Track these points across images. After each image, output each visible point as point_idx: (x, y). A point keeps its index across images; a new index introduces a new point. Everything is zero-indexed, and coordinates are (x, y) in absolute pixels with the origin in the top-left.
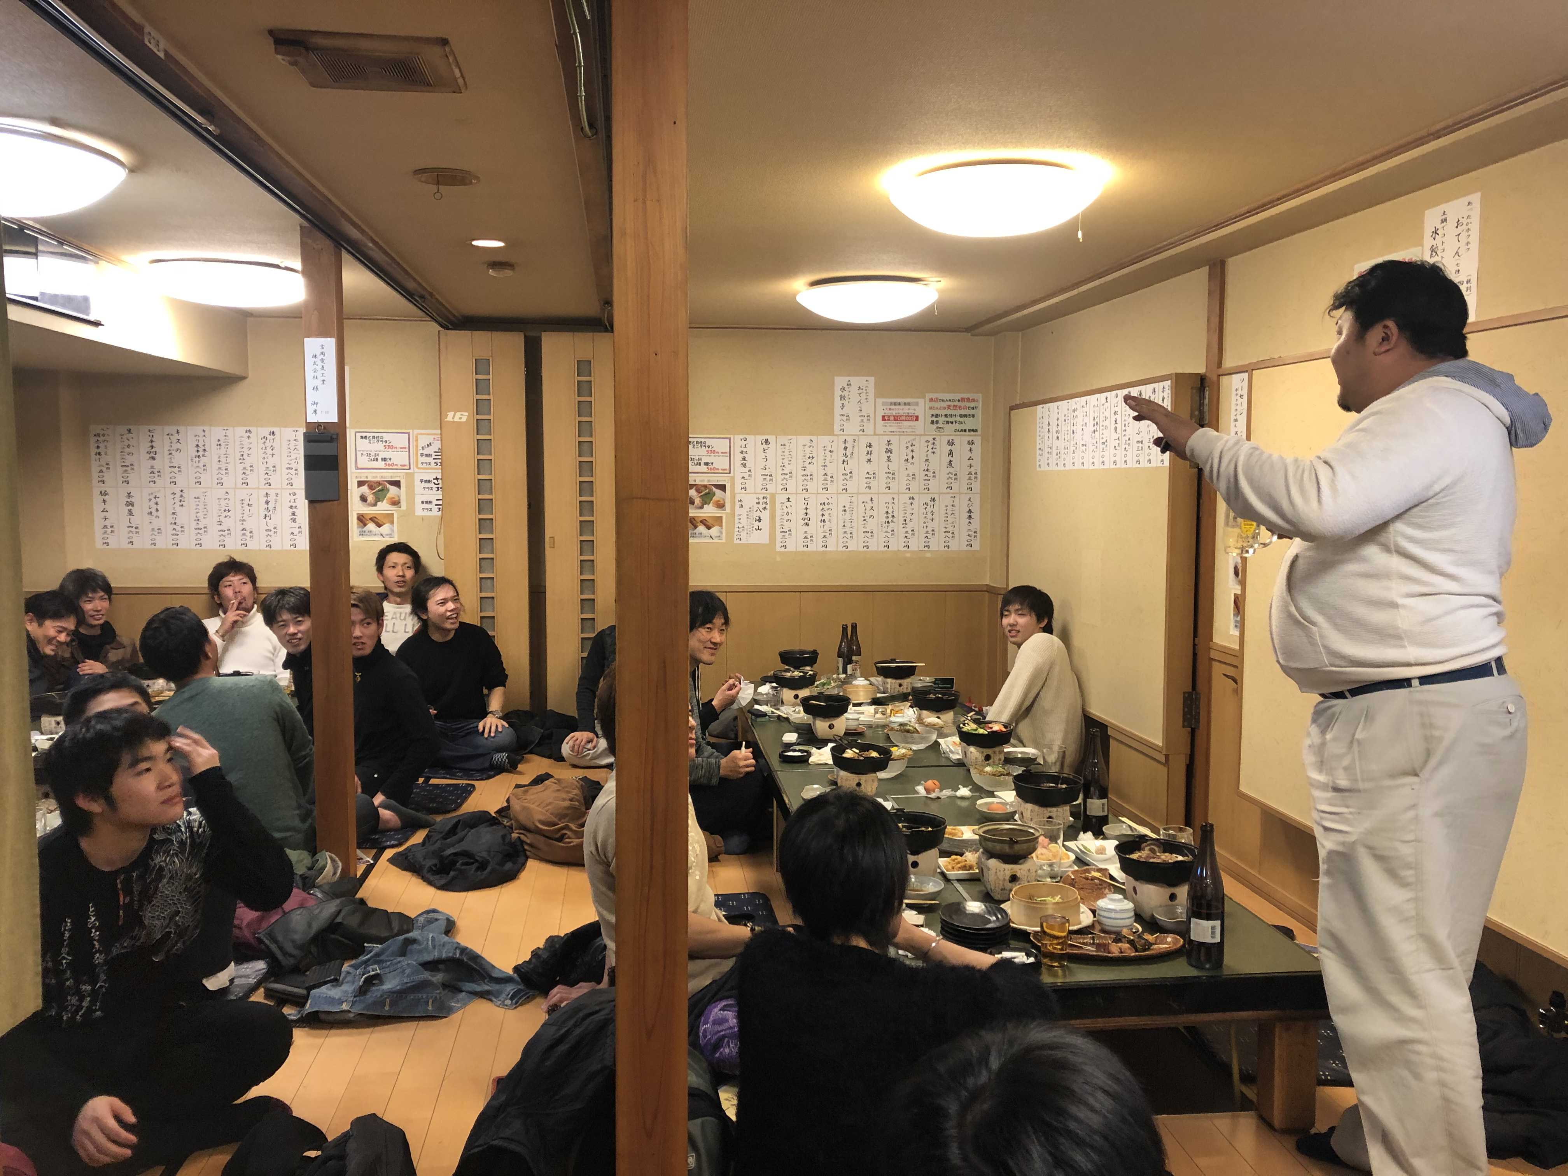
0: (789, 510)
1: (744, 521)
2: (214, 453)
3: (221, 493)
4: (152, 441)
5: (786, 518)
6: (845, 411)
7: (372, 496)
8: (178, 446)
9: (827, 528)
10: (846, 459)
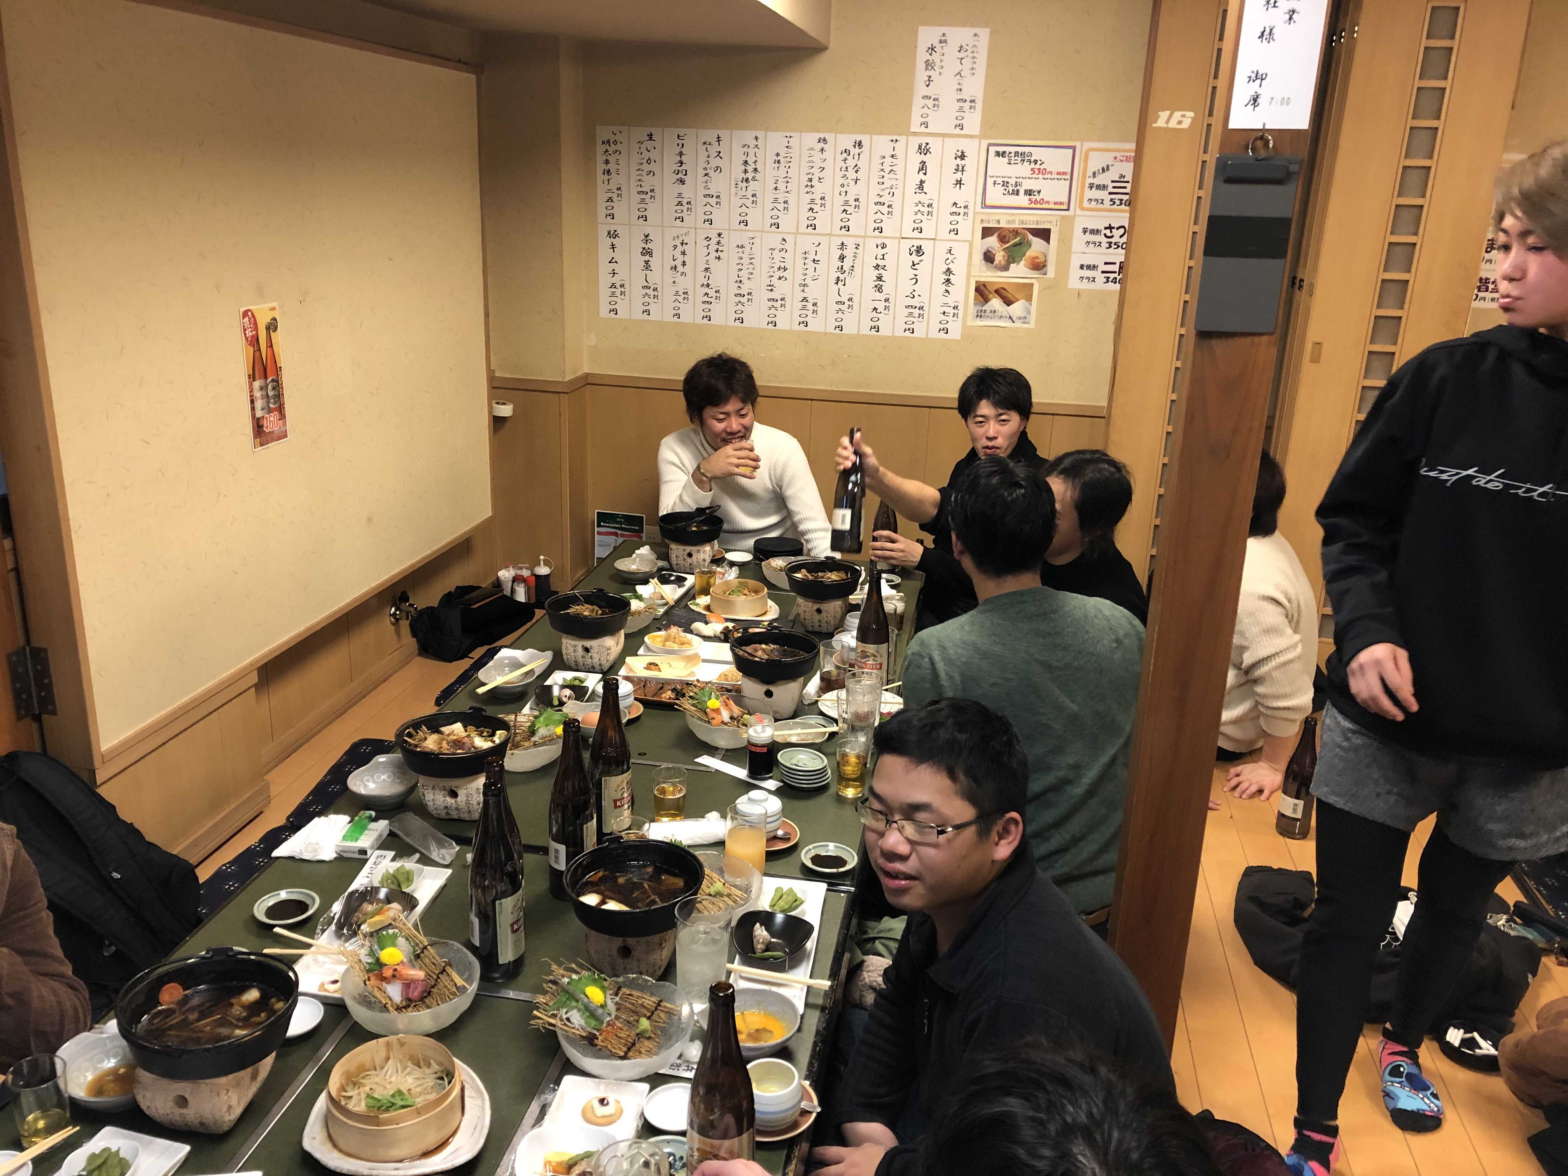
2: (769, 173)
3: (774, 240)
4: (681, 154)
7: (1002, 253)
8: (717, 162)
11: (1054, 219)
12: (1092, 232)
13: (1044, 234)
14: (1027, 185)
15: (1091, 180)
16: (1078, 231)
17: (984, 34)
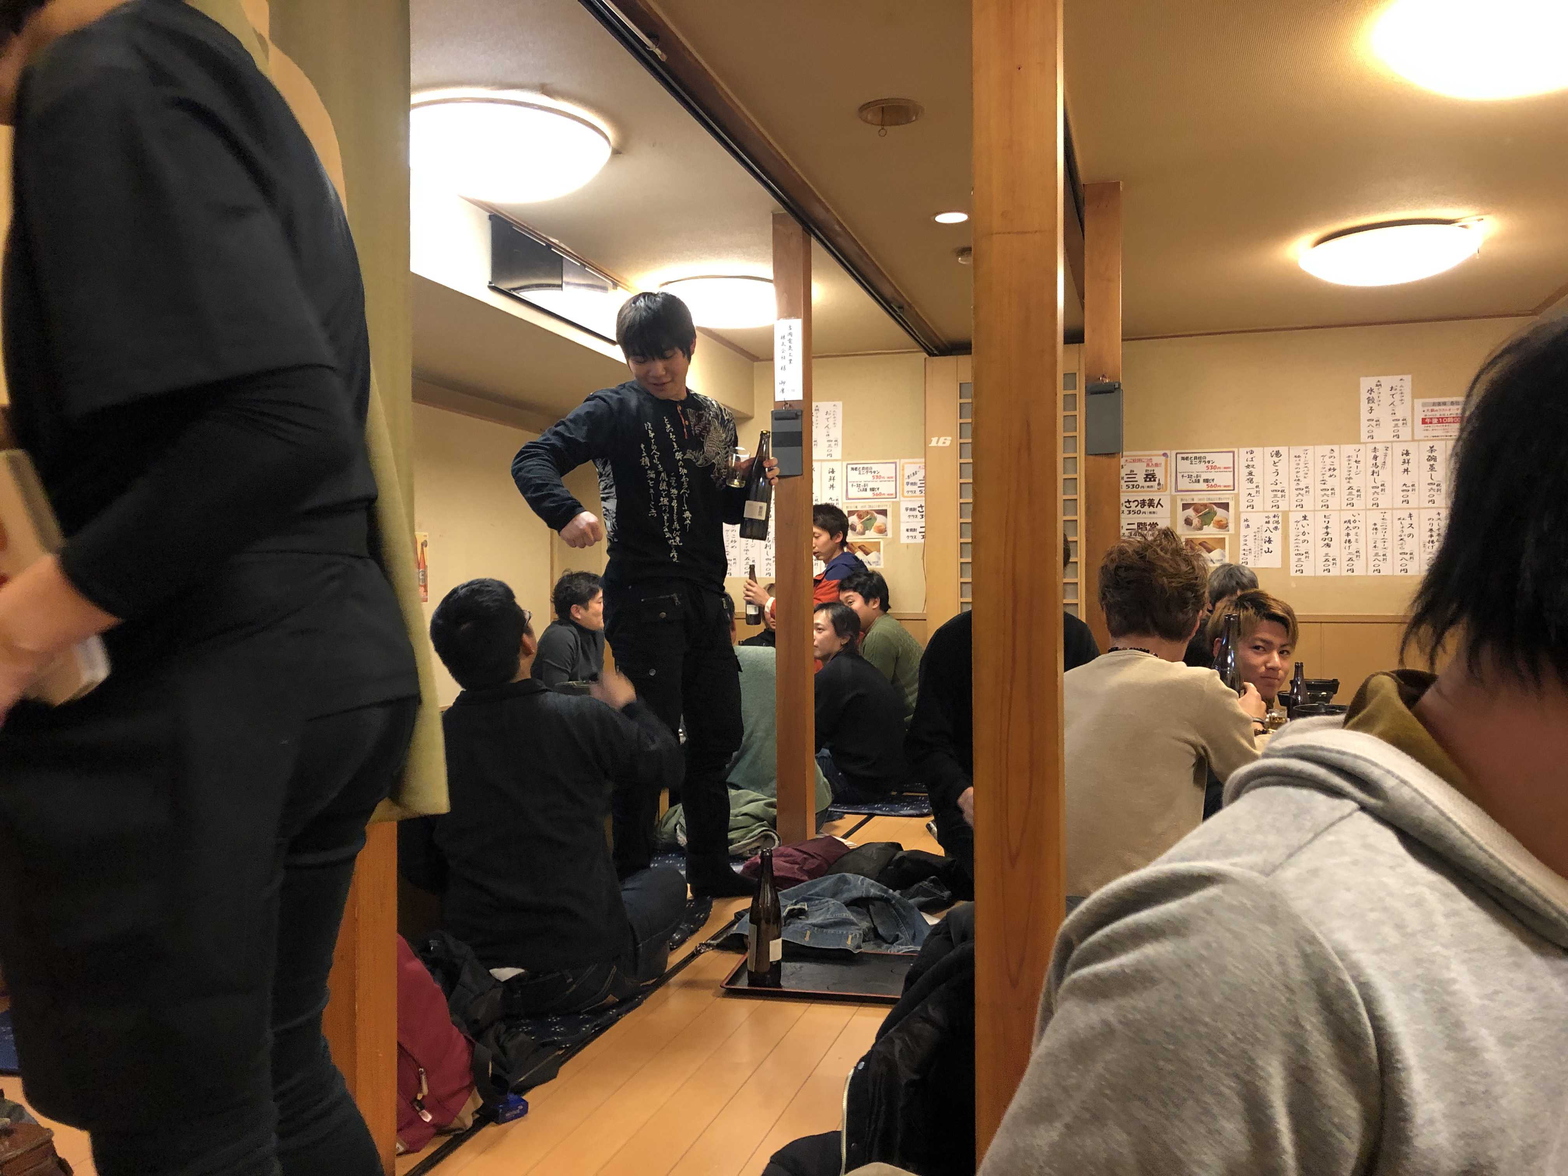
0: (1306, 530)
1: (1251, 543)
5: (1302, 538)
6: (1373, 416)
7: (861, 525)
9: (1353, 550)
10: (1376, 470)
11: (888, 504)
12: (911, 509)
13: (884, 513)
14: (871, 485)
15: (908, 480)
16: (903, 510)
17: (840, 404)
